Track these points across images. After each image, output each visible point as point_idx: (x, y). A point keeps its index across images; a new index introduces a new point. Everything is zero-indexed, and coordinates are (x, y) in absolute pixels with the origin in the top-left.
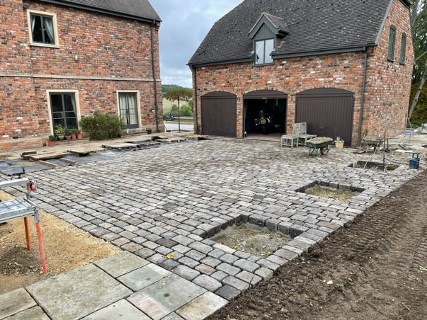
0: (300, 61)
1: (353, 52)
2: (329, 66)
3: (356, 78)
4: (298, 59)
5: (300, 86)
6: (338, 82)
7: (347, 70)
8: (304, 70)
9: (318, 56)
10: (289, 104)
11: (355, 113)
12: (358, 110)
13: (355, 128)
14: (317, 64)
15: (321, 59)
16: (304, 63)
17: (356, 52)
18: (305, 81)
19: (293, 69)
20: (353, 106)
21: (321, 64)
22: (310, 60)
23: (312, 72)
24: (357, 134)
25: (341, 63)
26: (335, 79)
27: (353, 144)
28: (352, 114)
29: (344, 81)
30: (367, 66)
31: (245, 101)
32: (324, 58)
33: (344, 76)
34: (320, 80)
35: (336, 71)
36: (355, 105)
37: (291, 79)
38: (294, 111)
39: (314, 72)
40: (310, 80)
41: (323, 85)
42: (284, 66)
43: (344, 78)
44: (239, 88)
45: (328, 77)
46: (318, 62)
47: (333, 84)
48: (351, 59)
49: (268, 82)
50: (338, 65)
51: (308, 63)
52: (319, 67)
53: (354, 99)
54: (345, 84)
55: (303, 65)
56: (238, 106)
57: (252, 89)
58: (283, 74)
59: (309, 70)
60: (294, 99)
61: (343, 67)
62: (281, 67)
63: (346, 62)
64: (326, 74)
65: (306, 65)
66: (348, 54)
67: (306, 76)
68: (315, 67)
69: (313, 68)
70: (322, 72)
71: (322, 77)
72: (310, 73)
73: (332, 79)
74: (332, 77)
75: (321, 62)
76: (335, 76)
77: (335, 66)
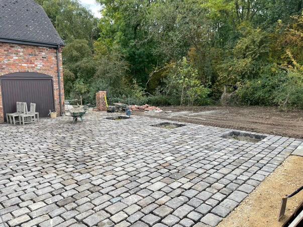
0: (1, 46)
1: (47, 47)
2: (30, 55)
3: (52, 67)
5: (3, 69)
6: (39, 68)
7: (45, 59)
8: (6, 55)
9: (19, 45)
11: (55, 91)
12: (57, 89)
13: (57, 102)
14: (19, 52)
15: (22, 48)
16: (6, 48)
17: (50, 48)
18: (8, 65)
21: (23, 52)
22: (12, 47)
23: (14, 58)
24: (58, 106)
25: (39, 53)
26: (36, 65)
28: (53, 92)
29: (44, 68)
30: (59, 59)
32: (24, 48)
33: (43, 64)
34: (23, 65)
35: (36, 59)
36: (54, 86)
39: (17, 58)
40: (13, 65)
41: (27, 70)
43: (43, 65)
45: (31, 63)
46: (19, 50)
47: (35, 70)
48: (47, 52)
50: (38, 55)
51: (10, 49)
52: (21, 54)
53: (53, 81)
54: (45, 70)
55: (5, 51)
59: (11, 55)
61: (41, 57)
63: (43, 54)
64: (28, 61)
65: (8, 51)
66: (44, 48)
67: (9, 60)
68: (17, 54)
69: (15, 54)
70: (25, 59)
71: (25, 63)
72: (12, 58)
73: (34, 66)
74: (34, 63)
75: (22, 50)
76: (36, 63)
77: (35, 55)
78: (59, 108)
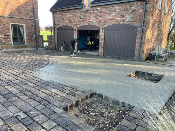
0: (107, 7)
1: (137, 1)
2: (123, 10)
3: (138, 18)
4: (106, 6)
5: (106, 22)
6: (128, 20)
7: (134, 13)
8: (109, 13)
9: (117, 4)
10: (100, 34)
12: (139, 38)
13: (137, 49)
15: (119, 6)
16: (109, 9)
17: (140, 1)
18: (109, 20)
19: (103, 12)
20: (136, 35)
21: (119, 9)
22: (113, 7)
23: (113, 15)
24: (137, 52)
25: (130, 8)
26: (126, 18)
27: (135, 58)
28: (136, 40)
30: (145, 10)
31: (78, 31)
32: (120, 5)
33: (131, 16)
34: (117, 19)
35: (127, 13)
37: (102, 18)
38: (103, 38)
39: (114, 14)
40: (112, 19)
41: (119, 22)
42: (98, 11)
43: (132, 18)
44: (76, 24)
45: (123, 17)
46: (117, 8)
47: (125, 22)
48: (136, 5)
49: (90, 20)
50: (129, 10)
51: (111, 8)
52: (118, 11)
53: (137, 31)
54: (132, 21)
55: (109, 10)
56: (75, 34)
57: (82, 24)
58: (98, 16)
59: (112, 13)
60: (103, 31)
61: (131, 11)
62: (97, 11)
63: (133, 8)
64: (121, 15)
65: (110, 10)
66: (135, 2)
67: (110, 17)
68: (115, 11)
69: (114, 11)
70: (119, 14)
71: (119, 17)
72: (112, 15)
73: (124, 19)
74: (125, 17)
75: (119, 8)
76: (126, 17)
77: (127, 10)
78: (138, 54)
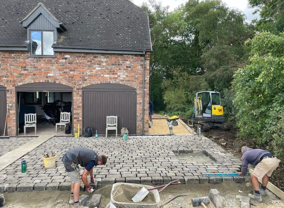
0: (85, 57)
1: (132, 55)
2: (113, 64)
3: (137, 77)
4: (83, 55)
5: (85, 80)
6: (122, 79)
7: (129, 69)
8: (89, 66)
9: (103, 54)
10: (74, 98)
11: (138, 105)
12: (140, 103)
13: (139, 118)
14: (102, 62)
15: (105, 58)
16: (89, 59)
17: (136, 55)
18: (90, 76)
19: (77, 63)
20: (136, 100)
21: (106, 62)
22: (95, 57)
23: (97, 69)
24: (140, 123)
25: (123, 63)
26: (119, 76)
27: (138, 131)
28: (136, 106)
29: (127, 79)
30: (145, 68)
31: (18, 94)
32: (108, 57)
33: (126, 74)
34: (105, 76)
35: (120, 69)
36: (138, 99)
37: (76, 73)
38: (81, 105)
39: (99, 69)
40: (96, 75)
41: (109, 81)
42: (67, 60)
43: (127, 76)
45: (113, 74)
46: (102, 60)
47: (117, 80)
48: (132, 60)
49: (49, 75)
50: (122, 65)
51: (93, 59)
52: (104, 64)
53: (136, 94)
54: (128, 81)
55: (88, 61)
57: (29, 80)
58: (66, 68)
59: (94, 66)
60: (80, 93)
61: (125, 66)
62: (64, 61)
63: (128, 63)
64: (111, 71)
65: (91, 61)
66: (129, 56)
67: (91, 72)
68: (100, 64)
69: (98, 64)
70: (107, 69)
71: (108, 74)
72: (95, 69)
73: (116, 76)
74: (116, 74)
75: (105, 60)
76: (119, 74)
77: (118, 65)
78: (141, 125)
